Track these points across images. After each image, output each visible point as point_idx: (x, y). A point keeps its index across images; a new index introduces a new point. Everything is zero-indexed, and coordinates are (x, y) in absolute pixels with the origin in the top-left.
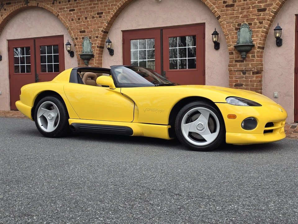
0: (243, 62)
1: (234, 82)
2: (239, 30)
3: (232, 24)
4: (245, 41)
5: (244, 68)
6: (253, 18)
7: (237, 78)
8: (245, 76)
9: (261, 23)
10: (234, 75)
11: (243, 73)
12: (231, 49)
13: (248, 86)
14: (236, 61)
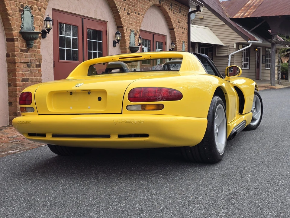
0: (28, 52)
1: (21, 76)
2: (24, 12)
3: (15, 2)
4: (28, 27)
5: (29, 60)
6: (33, 2)
7: (24, 71)
8: (30, 69)
9: (40, 10)
10: (20, 67)
11: (28, 65)
12: (16, 35)
13: (33, 81)
14: (22, 50)
